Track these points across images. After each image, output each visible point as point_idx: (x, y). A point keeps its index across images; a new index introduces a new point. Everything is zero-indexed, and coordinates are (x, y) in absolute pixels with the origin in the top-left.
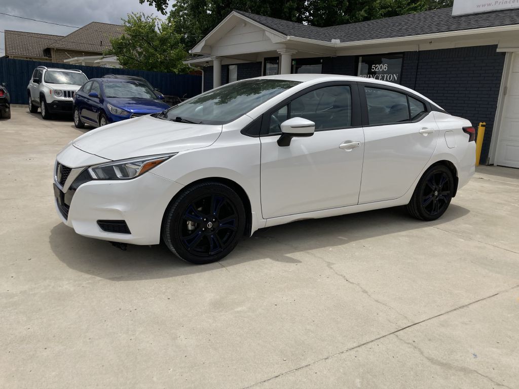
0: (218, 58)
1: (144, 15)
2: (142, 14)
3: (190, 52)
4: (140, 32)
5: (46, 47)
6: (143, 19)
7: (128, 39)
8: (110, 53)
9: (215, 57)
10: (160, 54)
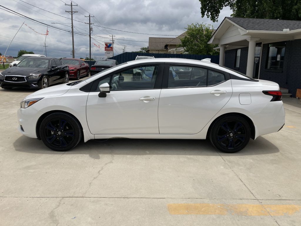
0: (222, 45)
1: (198, 24)
2: (197, 24)
3: (208, 43)
4: (193, 33)
5: (165, 44)
6: (197, 26)
7: (188, 38)
8: (180, 46)
9: (220, 45)
10: (202, 45)
